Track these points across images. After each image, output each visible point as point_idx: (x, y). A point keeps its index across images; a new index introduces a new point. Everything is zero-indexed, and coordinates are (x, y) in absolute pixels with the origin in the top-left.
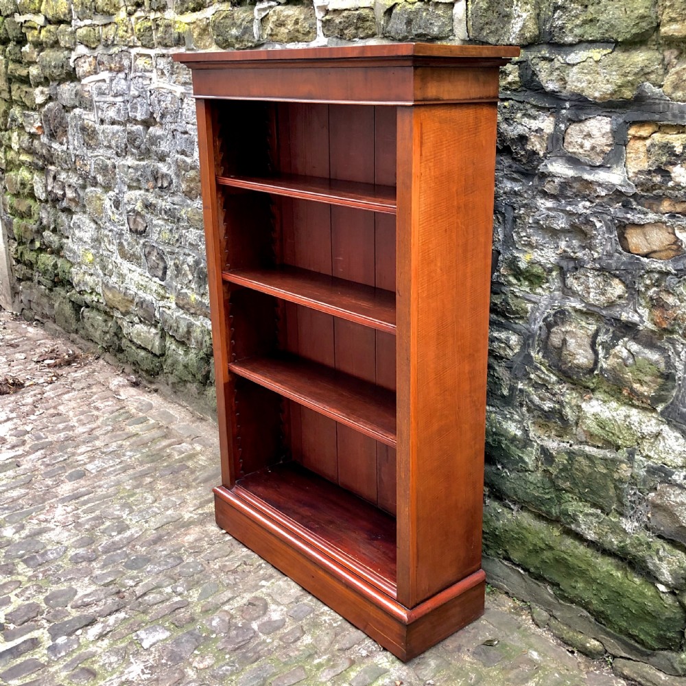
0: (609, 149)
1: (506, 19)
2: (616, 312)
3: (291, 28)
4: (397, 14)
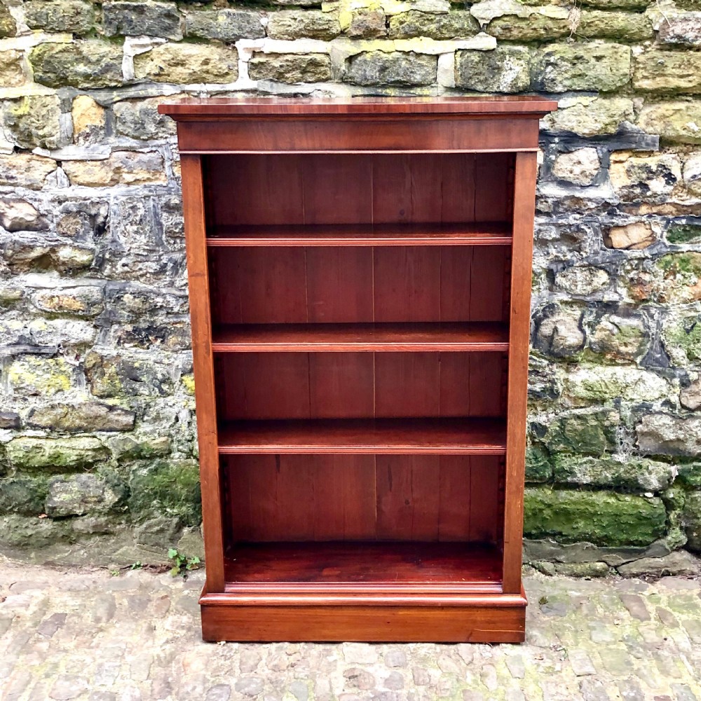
0: (596, 172)
1: (496, 71)
2: (598, 296)
3: (197, 69)
4: (365, 61)
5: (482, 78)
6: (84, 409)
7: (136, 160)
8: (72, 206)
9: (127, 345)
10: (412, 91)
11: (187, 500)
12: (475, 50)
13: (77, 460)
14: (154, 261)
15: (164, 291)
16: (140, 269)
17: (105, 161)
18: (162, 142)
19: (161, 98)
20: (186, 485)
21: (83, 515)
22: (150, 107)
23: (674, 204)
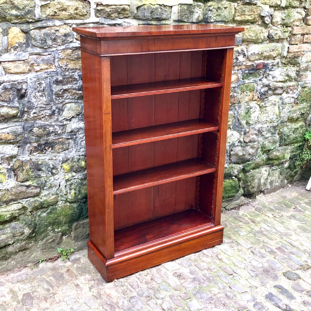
1: (192, 13)
3: (73, 12)
4: (145, 9)
5: (187, 16)
6: (14, 190)
7: (40, 59)
8: (8, 85)
9: (34, 154)
10: (162, 22)
11: (65, 223)
12: (185, 4)
13: (11, 216)
14: (48, 110)
15: (53, 124)
16: (42, 114)
17: (26, 61)
18: (54, 49)
19: (54, 27)
20: (66, 216)
21: (13, 244)
22: (49, 32)
23: (245, 65)
